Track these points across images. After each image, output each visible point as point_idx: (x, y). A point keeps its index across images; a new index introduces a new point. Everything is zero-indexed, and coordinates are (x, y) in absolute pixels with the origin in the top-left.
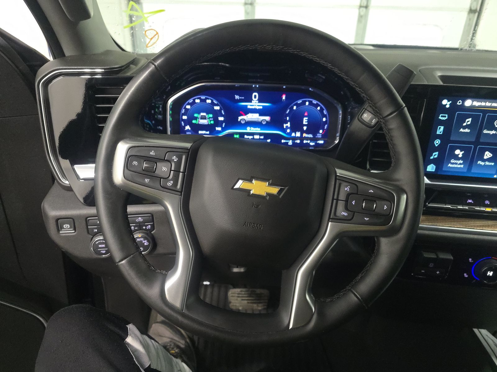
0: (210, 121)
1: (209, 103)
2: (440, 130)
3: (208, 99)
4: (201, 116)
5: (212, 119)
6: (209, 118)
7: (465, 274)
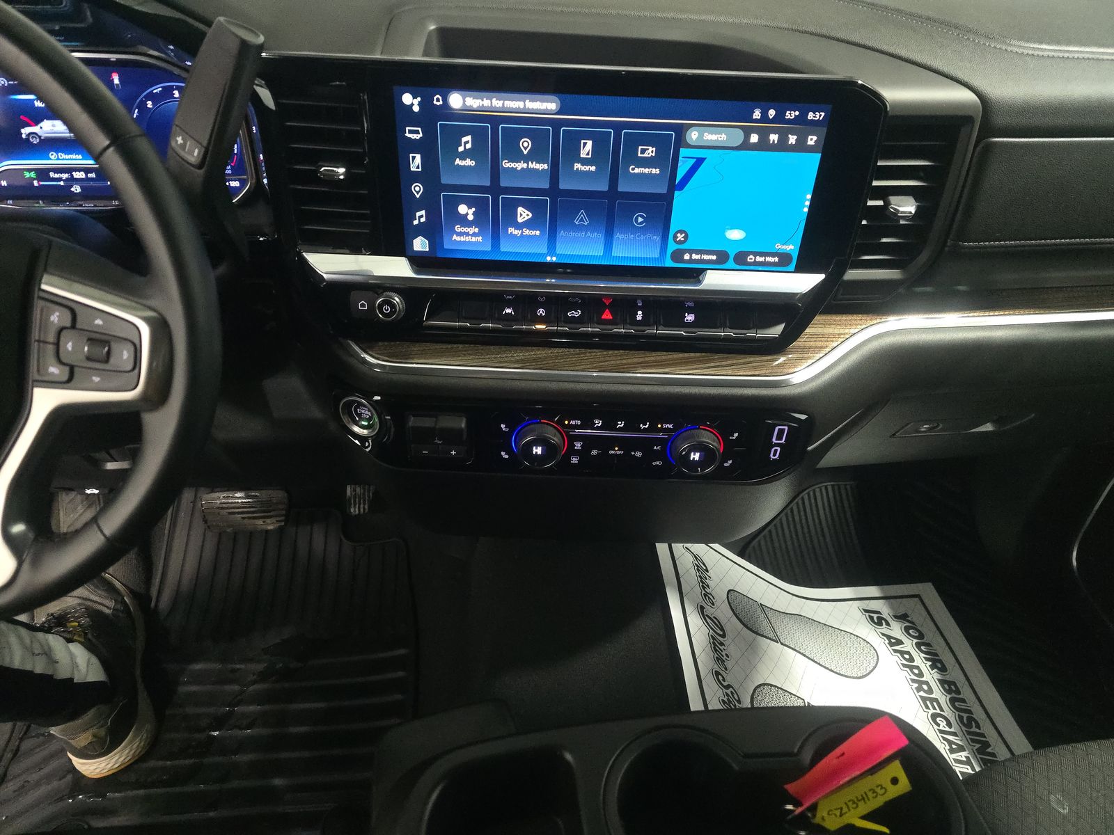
2: (416, 162)
7: (503, 453)
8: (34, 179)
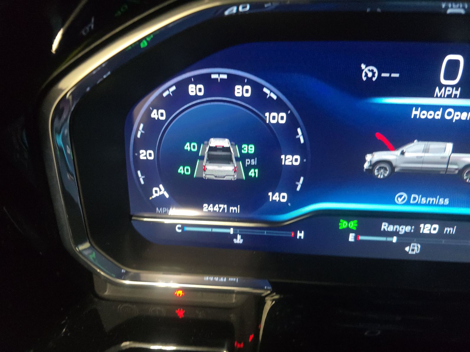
0: (247, 169)
1: (242, 98)
3: (241, 81)
4: (211, 149)
5: (253, 162)
6: (243, 158)
8: (352, 231)
